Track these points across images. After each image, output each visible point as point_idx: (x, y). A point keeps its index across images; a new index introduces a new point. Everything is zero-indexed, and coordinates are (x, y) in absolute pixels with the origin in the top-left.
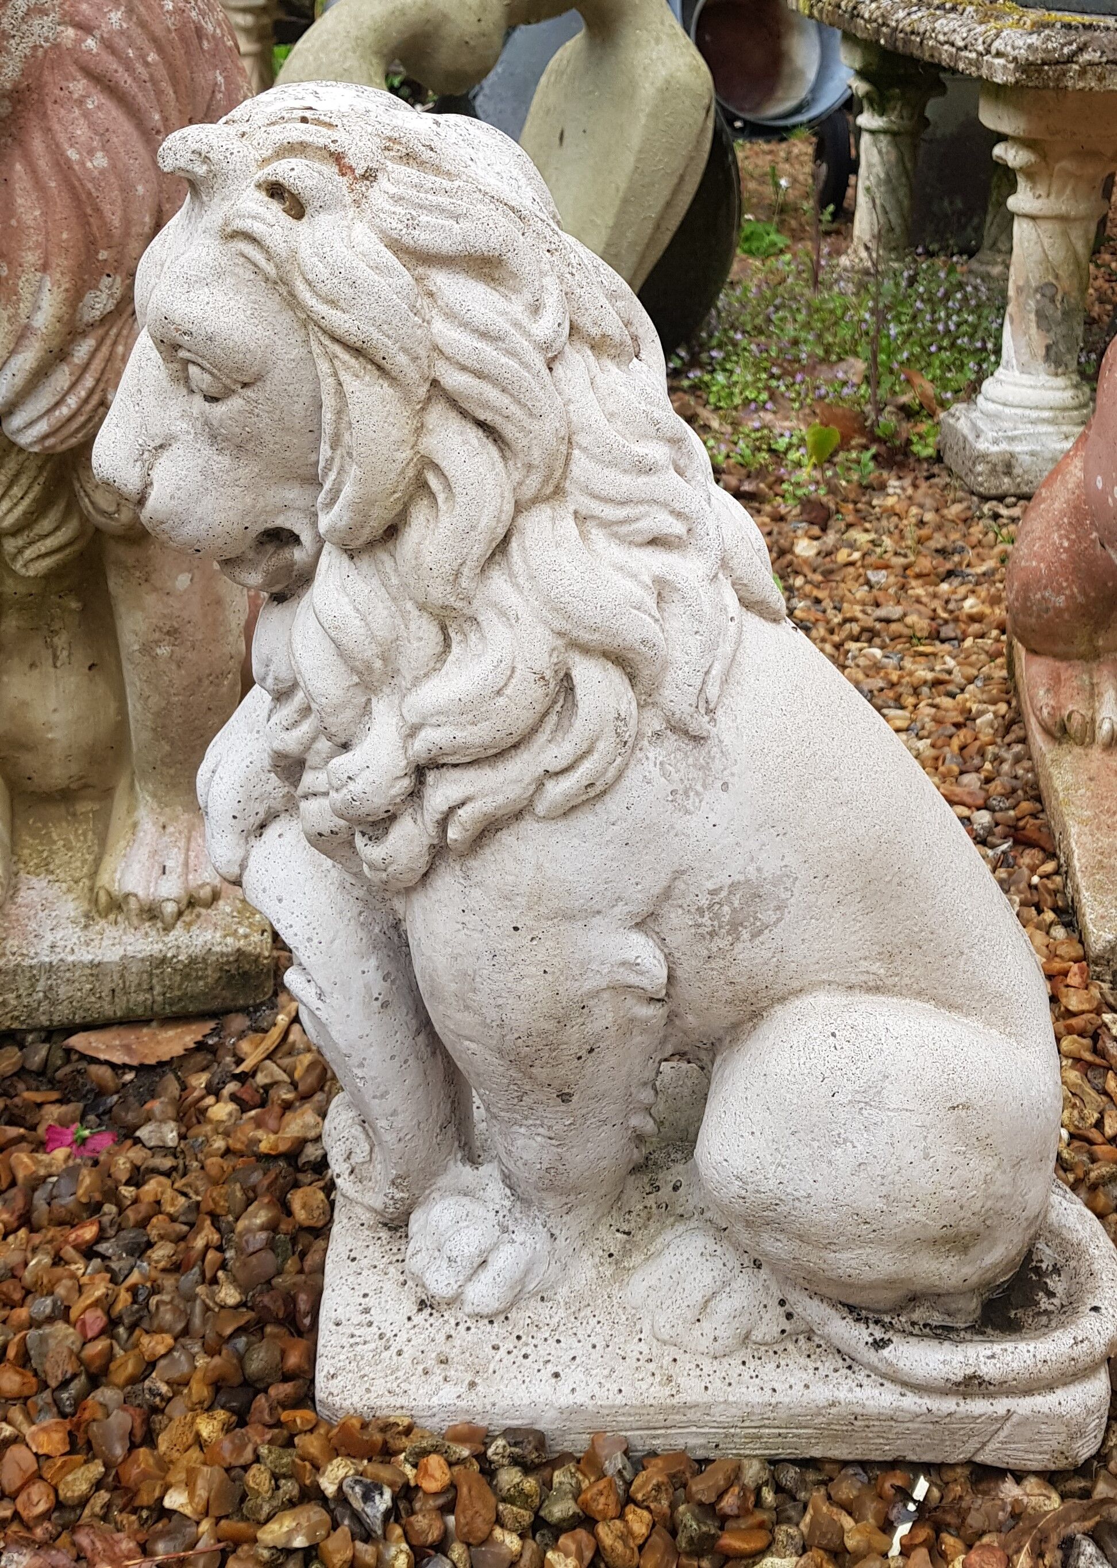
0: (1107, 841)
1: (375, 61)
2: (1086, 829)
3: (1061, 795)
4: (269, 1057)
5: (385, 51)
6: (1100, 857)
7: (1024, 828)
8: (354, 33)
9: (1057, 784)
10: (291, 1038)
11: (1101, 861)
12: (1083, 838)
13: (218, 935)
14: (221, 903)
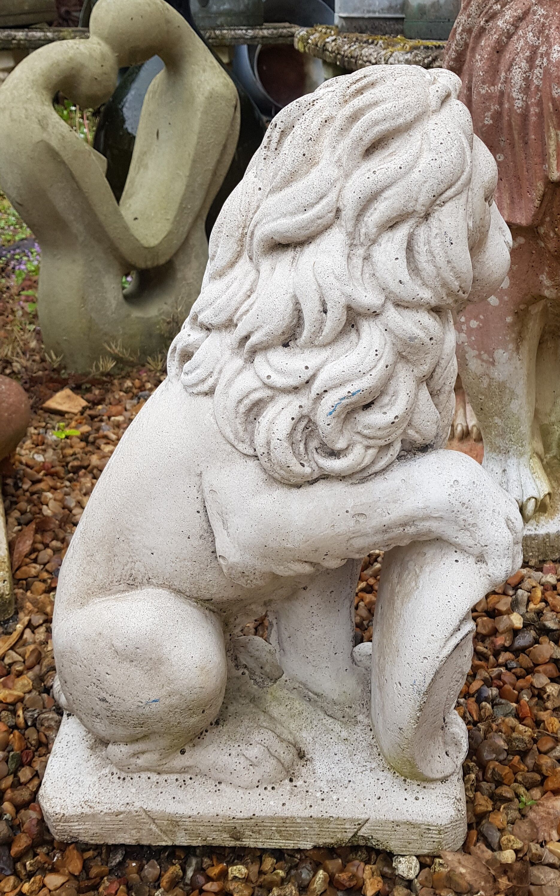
1: (45, 92)
4: (12, 648)
5: (50, 87)
8: (31, 78)
10: (25, 636)
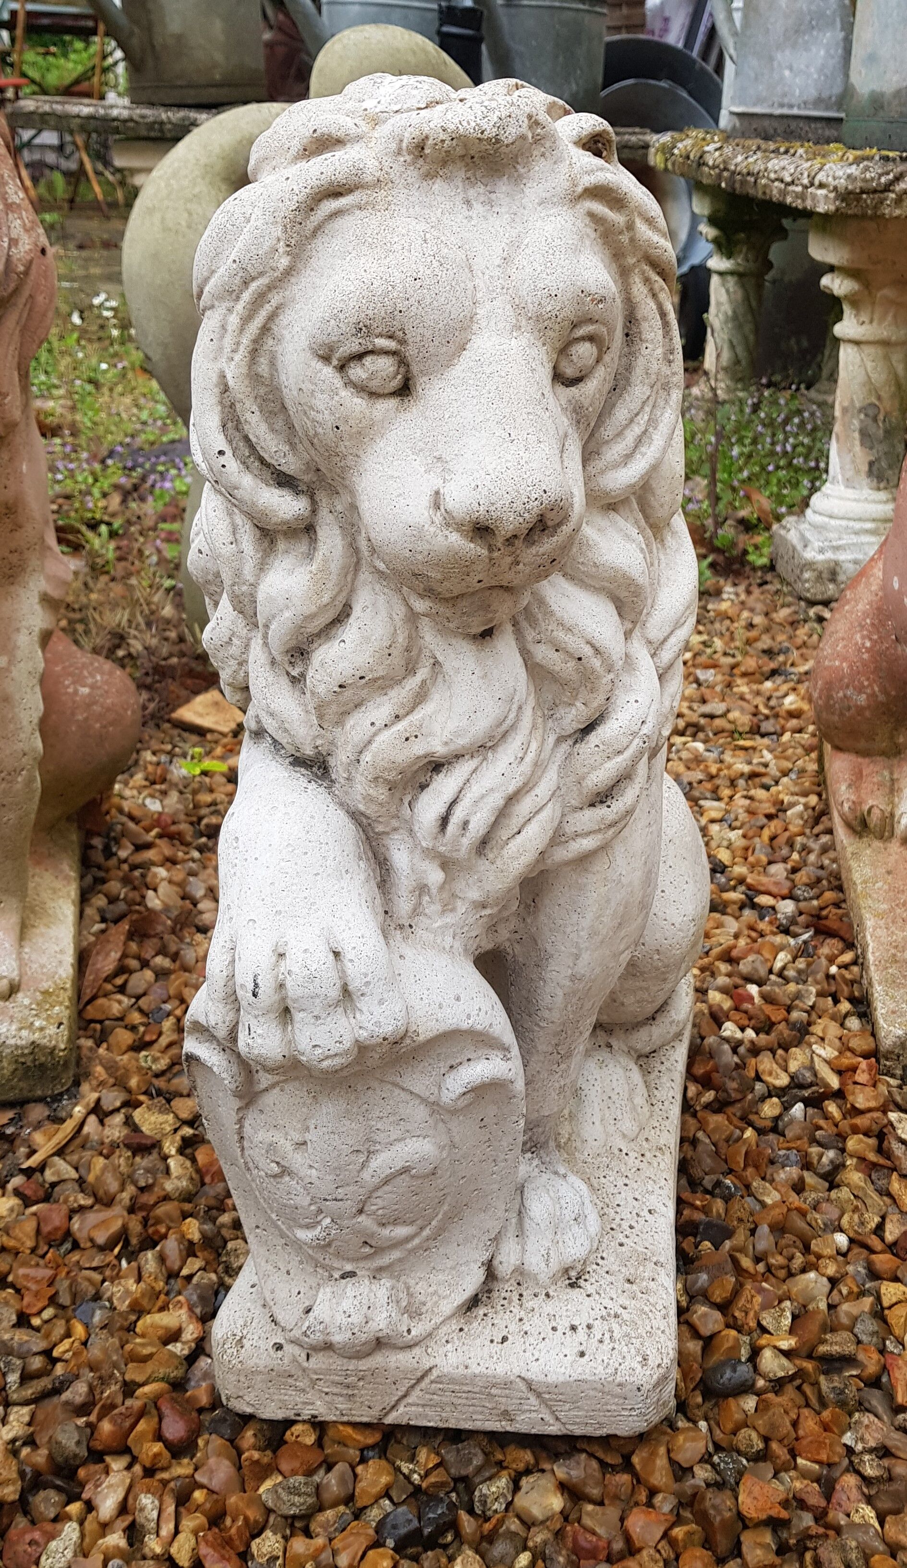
0: (901, 934)
2: (882, 923)
3: (859, 888)
4: (60, 1152)
6: (893, 951)
7: (826, 918)
8: (203, 160)
9: (857, 877)
10: (86, 1129)
11: (894, 955)
12: (879, 932)
13: (14, 1027)
14: (20, 995)
